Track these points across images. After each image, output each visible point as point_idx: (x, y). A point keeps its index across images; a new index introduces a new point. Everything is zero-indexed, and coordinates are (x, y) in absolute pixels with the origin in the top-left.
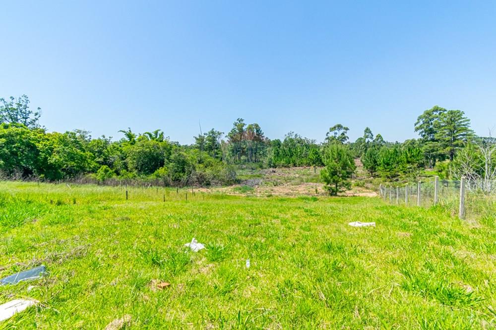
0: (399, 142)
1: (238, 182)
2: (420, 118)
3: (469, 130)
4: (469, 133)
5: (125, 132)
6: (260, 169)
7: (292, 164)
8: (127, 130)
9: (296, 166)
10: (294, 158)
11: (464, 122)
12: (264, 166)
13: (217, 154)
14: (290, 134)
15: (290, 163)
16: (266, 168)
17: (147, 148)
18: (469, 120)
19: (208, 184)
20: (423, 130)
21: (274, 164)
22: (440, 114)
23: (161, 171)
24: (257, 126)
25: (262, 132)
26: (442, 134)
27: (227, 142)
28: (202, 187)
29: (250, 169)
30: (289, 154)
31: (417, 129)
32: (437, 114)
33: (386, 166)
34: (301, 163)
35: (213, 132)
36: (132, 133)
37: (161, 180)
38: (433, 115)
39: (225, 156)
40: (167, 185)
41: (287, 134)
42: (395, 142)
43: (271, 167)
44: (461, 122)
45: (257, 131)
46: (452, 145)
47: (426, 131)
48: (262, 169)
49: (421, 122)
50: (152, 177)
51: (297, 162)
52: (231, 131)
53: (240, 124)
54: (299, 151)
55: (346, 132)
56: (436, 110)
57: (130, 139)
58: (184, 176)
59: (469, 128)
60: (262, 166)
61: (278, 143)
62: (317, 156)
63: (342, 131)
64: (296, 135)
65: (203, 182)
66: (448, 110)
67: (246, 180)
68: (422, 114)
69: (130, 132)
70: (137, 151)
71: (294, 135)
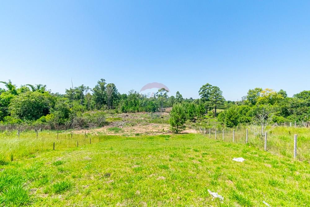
0: (187, 98)
1: (107, 124)
2: (201, 89)
3: (223, 97)
4: (222, 98)
5: (5, 83)
6: (117, 114)
7: (136, 111)
8: (8, 82)
9: (139, 112)
10: (137, 107)
11: (220, 92)
12: (119, 112)
13: (83, 102)
14: (132, 91)
15: (135, 110)
16: (120, 113)
17: (32, 98)
18: (222, 92)
19: (87, 127)
20: (202, 94)
21: (125, 110)
22: (209, 87)
23: (48, 117)
24: (113, 85)
25: (117, 89)
26: (212, 98)
27: (92, 95)
28: (83, 129)
29: (110, 114)
30: (134, 104)
31: (200, 94)
32: (208, 87)
33: (191, 114)
34: (142, 110)
35: (82, 87)
36: (12, 84)
37: (47, 125)
38: (206, 88)
39: (90, 104)
40: (53, 128)
41: (130, 91)
42: (185, 99)
43: (123, 112)
44: (219, 93)
45: (114, 88)
46: (216, 104)
47: (203, 95)
48: (118, 113)
49: (201, 91)
50: (38, 122)
51: (140, 109)
52: (95, 87)
53: (102, 83)
54: (140, 102)
55: (167, 93)
56: (207, 85)
57: (11, 89)
58: (67, 121)
59: (223, 96)
60: (118, 112)
61: (125, 97)
62: (154, 106)
63: (165, 92)
64: (135, 92)
65: (83, 125)
66: (213, 86)
67: (111, 122)
68: (202, 87)
69: (11, 83)
70: (23, 100)
71: (134, 92)
